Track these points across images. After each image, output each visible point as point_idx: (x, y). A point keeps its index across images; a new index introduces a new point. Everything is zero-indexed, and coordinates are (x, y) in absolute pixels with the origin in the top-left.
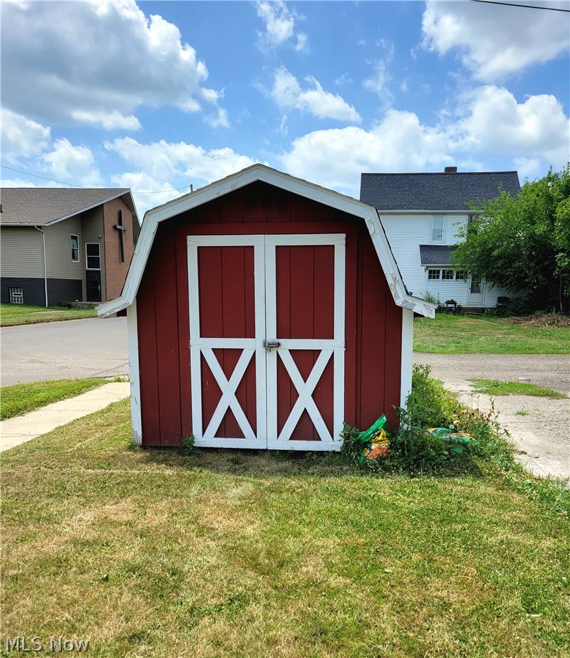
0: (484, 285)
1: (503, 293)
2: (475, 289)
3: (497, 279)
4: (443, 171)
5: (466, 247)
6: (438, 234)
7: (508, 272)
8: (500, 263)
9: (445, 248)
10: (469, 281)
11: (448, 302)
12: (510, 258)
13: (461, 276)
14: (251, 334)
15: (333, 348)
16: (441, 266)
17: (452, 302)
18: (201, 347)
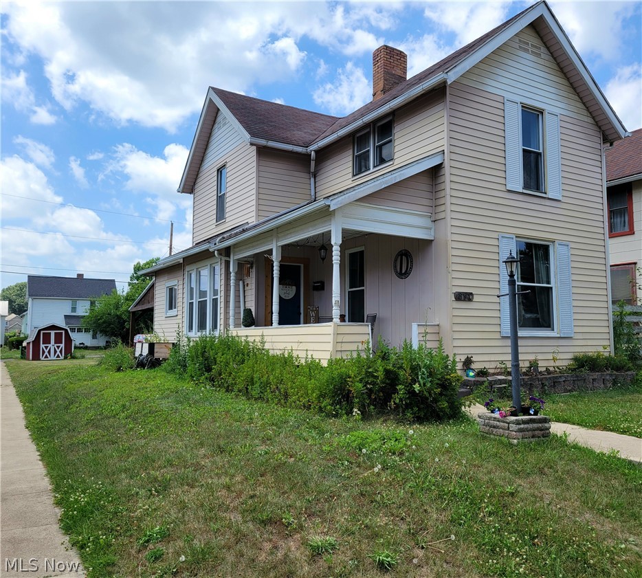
0: (98, 335)
1: (107, 339)
2: (94, 337)
3: (104, 332)
4: (76, 277)
5: (88, 317)
6: (74, 309)
7: (108, 329)
8: (105, 325)
9: (78, 317)
10: (91, 333)
11: (80, 344)
12: (108, 323)
13: (87, 331)
14: (50, 343)
15: (62, 345)
16: (76, 326)
17: (82, 344)
18: (42, 346)
